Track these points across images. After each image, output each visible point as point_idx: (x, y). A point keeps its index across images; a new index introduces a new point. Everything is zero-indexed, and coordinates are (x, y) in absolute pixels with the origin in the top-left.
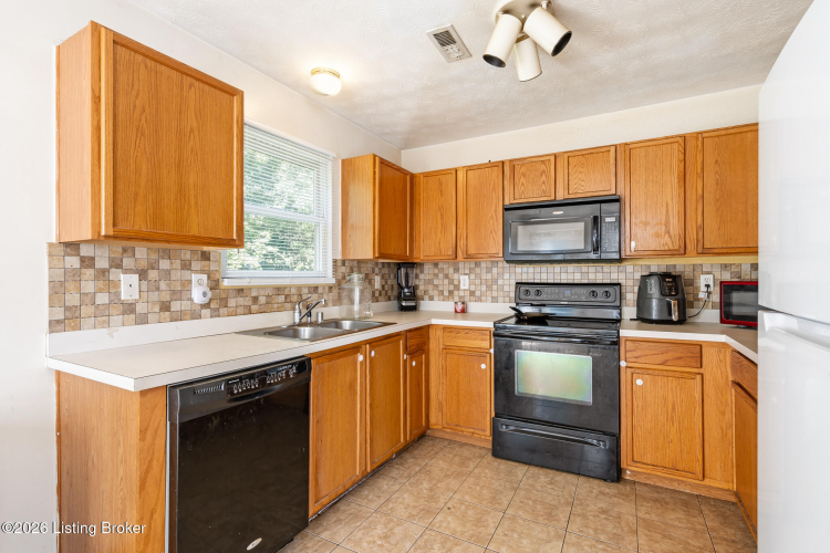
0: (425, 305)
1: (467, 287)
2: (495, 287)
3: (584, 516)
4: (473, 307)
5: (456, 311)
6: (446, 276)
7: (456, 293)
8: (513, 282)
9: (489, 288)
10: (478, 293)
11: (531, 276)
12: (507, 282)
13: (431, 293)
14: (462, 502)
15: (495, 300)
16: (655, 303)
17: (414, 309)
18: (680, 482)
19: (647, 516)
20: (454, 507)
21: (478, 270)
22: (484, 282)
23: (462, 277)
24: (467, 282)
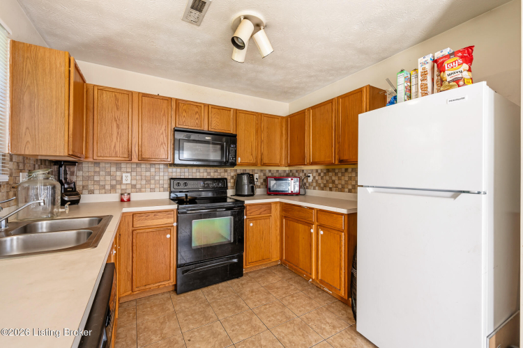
0: (86, 198)
1: (129, 182)
2: (153, 182)
3: (248, 298)
4: (135, 197)
5: (122, 200)
6: (109, 174)
7: (118, 187)
8: (166, 178)
9: (148, 182)
10: (138, 186)
11: (178, 174)
12: (162, 178)
13: (91, 187)
14: (192, 331)
15: (152, 190)
16: (246, 187)
17: (75, 202)
18: (261, 265)
19: (265, 284)
20: (191, 337)
21: (139, 169)
22: (143, 178)
23: (124, 175)
24: (129, 178)
